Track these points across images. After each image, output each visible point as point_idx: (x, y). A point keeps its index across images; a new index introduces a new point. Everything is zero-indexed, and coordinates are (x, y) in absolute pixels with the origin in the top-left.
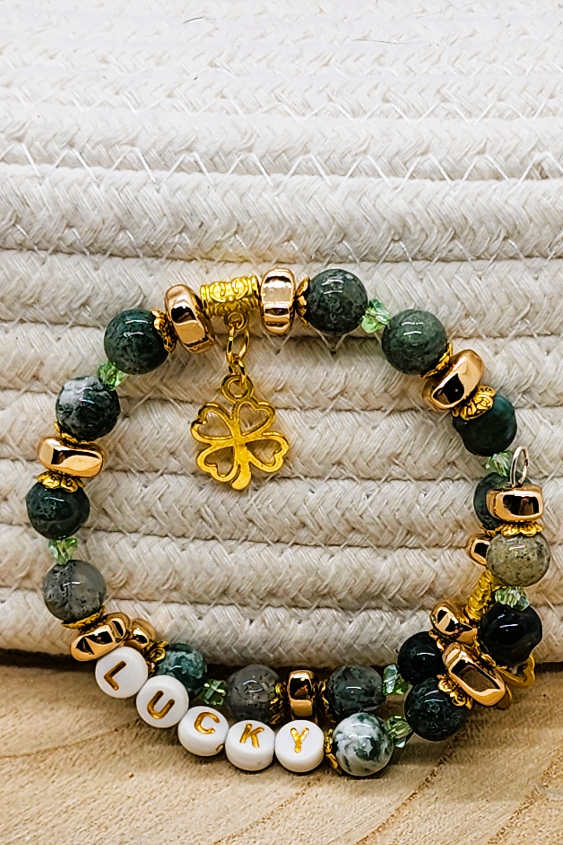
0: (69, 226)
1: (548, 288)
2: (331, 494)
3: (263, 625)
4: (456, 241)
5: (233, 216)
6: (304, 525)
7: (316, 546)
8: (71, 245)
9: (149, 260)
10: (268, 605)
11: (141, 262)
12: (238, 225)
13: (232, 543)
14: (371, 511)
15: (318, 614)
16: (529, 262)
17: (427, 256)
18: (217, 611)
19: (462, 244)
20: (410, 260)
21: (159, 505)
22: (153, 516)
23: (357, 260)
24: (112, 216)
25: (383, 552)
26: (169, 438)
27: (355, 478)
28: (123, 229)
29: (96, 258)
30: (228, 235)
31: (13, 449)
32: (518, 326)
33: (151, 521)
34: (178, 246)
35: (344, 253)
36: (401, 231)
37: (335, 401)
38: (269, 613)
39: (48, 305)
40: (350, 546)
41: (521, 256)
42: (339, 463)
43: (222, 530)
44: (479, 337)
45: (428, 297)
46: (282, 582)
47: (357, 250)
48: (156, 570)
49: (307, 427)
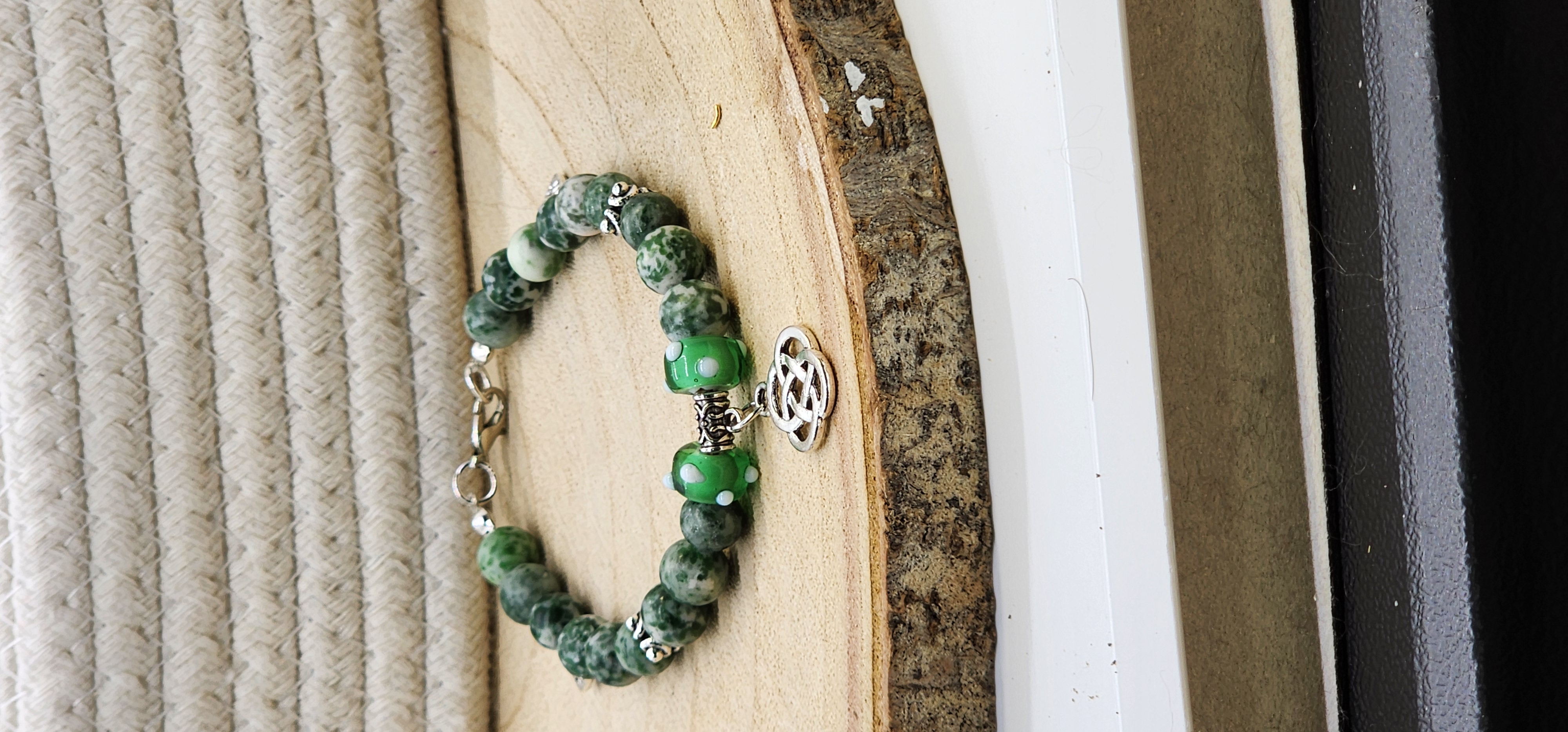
0: (60, 497)
1: (61, 51)
2: (284, 230)
3: (424, 283)
4: (28, 141)
5: (31, 347)
6: (317, 253)
7: (338, 240)
8: (78, 494)
9: (82, 421)
10: (404, 280)
11: (84, 429)
12: (37, 342)
13: (345, 320)
14: (295, 191)
15: (407, 232)
16: (40, 73)
17: (44, 166)
18: (416, 327)
19: (29, 135)
20: (49, 181)
21: (316, 392)
22: (329, 398)
23: (57, 229)
24: (44, 459)
25: (337, 177)
26: (248, 387)
27: (265, 210)
28: (55, 447)
29: (86, 470)
30: (47, 350)
31: (282, 536)
32: (101, 76)
33: (335, 400)
34: (65, 394)
35: (52, 242)
36: (23, 193)
37: (193, 237)
38: (411, 278)
39: (136, 510)
40: (334, 208)
41: (34, 80)
42: (253, 226)
43: (333, 330)
44: (115, 110)
45: (82, 160)
46: (377, 268)
47: (47, 231)
48: (379, 389)
49: (221, 260)
